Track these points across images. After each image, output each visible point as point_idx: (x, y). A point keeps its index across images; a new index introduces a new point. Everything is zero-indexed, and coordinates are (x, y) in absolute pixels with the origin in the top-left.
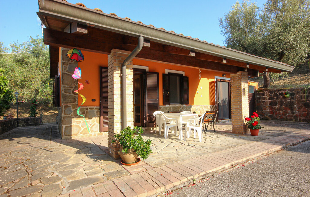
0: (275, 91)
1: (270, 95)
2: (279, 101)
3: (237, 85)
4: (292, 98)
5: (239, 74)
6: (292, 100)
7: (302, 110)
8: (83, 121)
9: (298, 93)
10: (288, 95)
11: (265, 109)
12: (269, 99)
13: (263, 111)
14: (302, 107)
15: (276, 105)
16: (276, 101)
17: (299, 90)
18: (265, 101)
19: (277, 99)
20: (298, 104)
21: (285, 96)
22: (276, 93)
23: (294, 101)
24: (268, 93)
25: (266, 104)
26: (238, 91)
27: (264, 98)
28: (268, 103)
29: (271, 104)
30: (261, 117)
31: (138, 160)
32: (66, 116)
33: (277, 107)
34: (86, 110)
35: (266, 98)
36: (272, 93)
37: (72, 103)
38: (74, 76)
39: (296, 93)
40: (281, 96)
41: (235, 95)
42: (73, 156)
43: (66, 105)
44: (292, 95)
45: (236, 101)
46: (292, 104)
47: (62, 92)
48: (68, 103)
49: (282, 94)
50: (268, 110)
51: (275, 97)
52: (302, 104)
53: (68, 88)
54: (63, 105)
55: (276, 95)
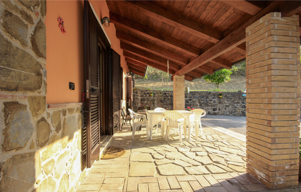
0: (144, 91)
1: (141, 94)
2: (146, 98)
3: (181, 85)
4: (154, 97)
5: (182, 77)
6: (154, 98)
7: (159, 104)
8: (58, 156)
9: (157, 93)
10: (152, 94)
11: (138, 104)
12: (141, 96)
13: (136, 106)
14: (159, 102)
15: (145, 101)
16: (145, 98)
17: (158, 92)
18: (137, 98)
19: (145, 96)
20: (157, 100)
21: (151, 95)
22: (145, 93)
23: (155, 98)
24: (140, 92)
25: (138, 100)
26: (182, 90)
27: (137, 96)
28: (140, 99)
29: (141, 100)
30: (135, 110)
32: (13, 158)
33: (145, 102)
34: (64, 117)
35: (139, 95)
36: (142, 92)
37: (31, 90)
39: (156, 93)
40: (148, 95)
41: (179, 93)
43: (9, 100)
44: (154, 94)
45: (180, 98)
46: (153, 100)
48: (16, 89)
49: (148, 93)
50: (140, 105)
51: (144, 95)
52: (159, 100)
53: (19, 16)
55: (145, 94)
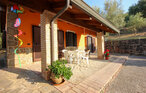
31: (63, 81)
38: (16, 25)
42: (15, 81)
47: (7, 39)
54: (8, 47)
